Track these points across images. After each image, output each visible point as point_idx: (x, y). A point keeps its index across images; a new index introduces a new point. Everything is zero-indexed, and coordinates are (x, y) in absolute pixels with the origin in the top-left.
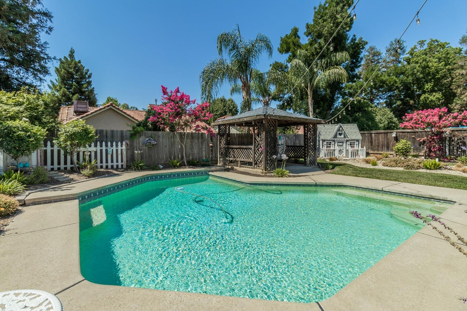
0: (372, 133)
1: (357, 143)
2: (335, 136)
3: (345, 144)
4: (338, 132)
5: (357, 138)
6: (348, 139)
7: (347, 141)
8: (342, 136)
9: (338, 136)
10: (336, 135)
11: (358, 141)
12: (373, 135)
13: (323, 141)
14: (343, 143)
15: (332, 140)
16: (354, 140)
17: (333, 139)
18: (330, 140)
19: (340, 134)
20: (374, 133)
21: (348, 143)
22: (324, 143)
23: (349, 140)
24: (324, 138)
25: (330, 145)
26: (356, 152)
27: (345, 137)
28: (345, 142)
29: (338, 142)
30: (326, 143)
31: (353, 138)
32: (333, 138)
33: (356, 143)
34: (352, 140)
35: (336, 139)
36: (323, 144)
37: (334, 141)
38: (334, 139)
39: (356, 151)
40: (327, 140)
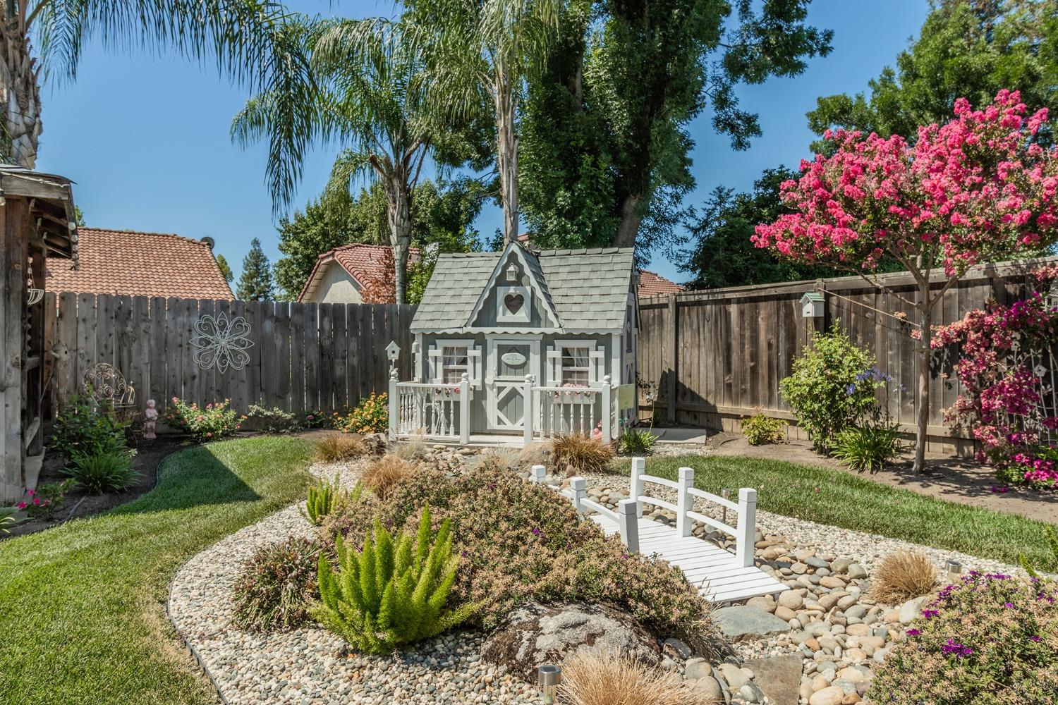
0: (729, 301)
1: (601, 354)
2: (485, 315)
3: (535, 359)
4: (502, 293)
5: (600, 325)
6: (549, 331)
7: (548, 341)
8: (523, 315)
9: (503, 315)
10: (490, 304)
11: (603, 340)
12: (734, 309)
13: (430, 339)
14: (525, 350)
15: (468, 336)
16: (583, 336)
17: (470, 329)
18: (456, 336)
19: (514, 303)
20: (739, 301)
21: (551, 354)
22: (432, 352)
23: (556, 336)
24: (430, 325)
25: (464, 361)
26: (587, 407)
27: (536, 319)
28: (535, 346)
29: (502, 350)
30: (439, 353)
31: (579, 325)
32: (474, 325)
33: (593, 354)
34: (570, 336)
35: (487, 330)
36: (425, 355)
37: (480, 340)
38: (475, 330)
39: (587, 401)
40: (445, 336)
